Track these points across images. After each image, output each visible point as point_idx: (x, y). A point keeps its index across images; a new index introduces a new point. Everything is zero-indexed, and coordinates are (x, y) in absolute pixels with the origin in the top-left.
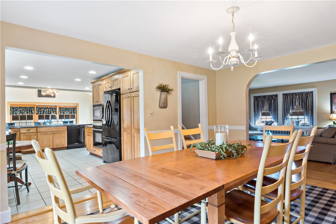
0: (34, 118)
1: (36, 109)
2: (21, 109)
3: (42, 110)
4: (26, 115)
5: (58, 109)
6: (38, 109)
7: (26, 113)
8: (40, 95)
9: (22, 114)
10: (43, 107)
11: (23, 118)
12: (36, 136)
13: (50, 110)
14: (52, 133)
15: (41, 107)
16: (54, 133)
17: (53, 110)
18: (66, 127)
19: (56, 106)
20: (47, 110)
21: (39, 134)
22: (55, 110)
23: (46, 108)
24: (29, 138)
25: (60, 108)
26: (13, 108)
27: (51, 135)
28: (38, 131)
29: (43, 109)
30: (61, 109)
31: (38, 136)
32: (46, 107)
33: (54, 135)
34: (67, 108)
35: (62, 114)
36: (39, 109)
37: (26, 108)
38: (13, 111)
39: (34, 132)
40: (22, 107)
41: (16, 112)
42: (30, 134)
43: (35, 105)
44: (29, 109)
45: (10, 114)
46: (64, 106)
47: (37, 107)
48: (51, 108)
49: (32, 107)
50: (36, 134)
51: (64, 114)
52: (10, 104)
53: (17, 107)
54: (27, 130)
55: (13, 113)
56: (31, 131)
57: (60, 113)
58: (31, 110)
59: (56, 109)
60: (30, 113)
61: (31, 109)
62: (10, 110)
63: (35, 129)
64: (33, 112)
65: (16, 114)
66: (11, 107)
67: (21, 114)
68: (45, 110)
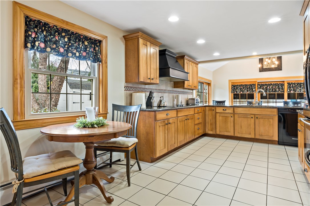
0: (255, 97)
1: (258, 86)
2: (241, 87)
3: (264, 87)
4: (247, 93)
5: (286, 85)
6: (259, 86)
7: (246, 91)
8: (262, 70)
9: (243, 92)
10: (265, 83)
11: (243, 97)
12: (232, 119)
13: (275, 87)
14: (253, 116)
15: (262, 83)
16: (256, 117)
17: (279, 87)
18: (276, 110)
19: (284, 81)
20: (271, 87)
21: (236, 116)
22: (282, 87)
23: (269, 85)
24: (225, 119)
25: (288, 83)
26: (234, 86)
27: (253, 120)
28: (235, 112)
29: (266, 86)
30: (290, 85)
31: (235, 118)
32: (269, 83)
33: (257, 120)
34: (301, 83)
35: (292, 92)
36: (261, 87)
37: (246, 85)
38: (234, 89)
39: (231, 112)
40: (243, 85)
41: (237, 90)
42: (226, 115)
43: (257, 81)
44: (250, 87)
45: (232, 92)
46: (296, 81)
47: (258, 84)
48: (275, 85)
49: (253, 85)
50: (232, 115)
51: (295, 91)
52: (232, 82)
53: (238, 85)
54: (223, 110)
55: (234, 91)
56: (227, 111)
57: (289, 90)
58: (252, 88)
59: (283, 85)
60: (250, 91)
61: (252, 86)
62: (232, 88)
63: (232, 109)
64: (254, 90)
65: (237, 92)
66: (232, 85)
67: (241, 93)
68: (269, 88)
